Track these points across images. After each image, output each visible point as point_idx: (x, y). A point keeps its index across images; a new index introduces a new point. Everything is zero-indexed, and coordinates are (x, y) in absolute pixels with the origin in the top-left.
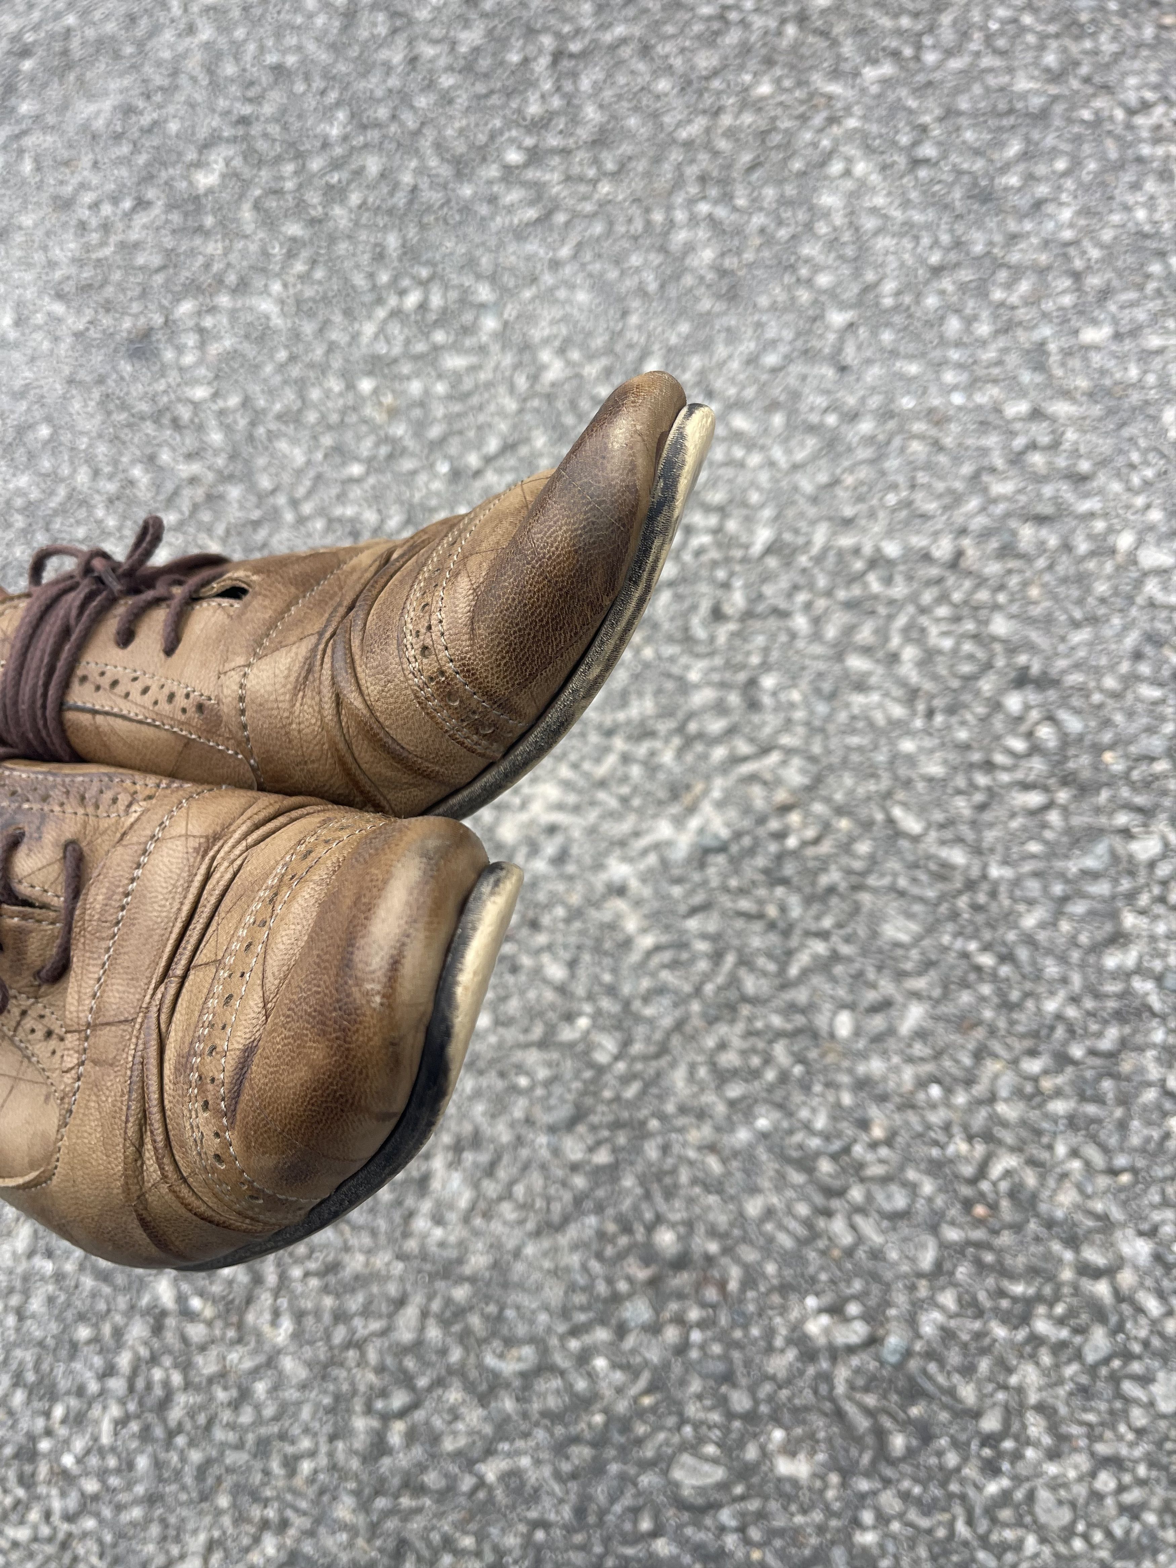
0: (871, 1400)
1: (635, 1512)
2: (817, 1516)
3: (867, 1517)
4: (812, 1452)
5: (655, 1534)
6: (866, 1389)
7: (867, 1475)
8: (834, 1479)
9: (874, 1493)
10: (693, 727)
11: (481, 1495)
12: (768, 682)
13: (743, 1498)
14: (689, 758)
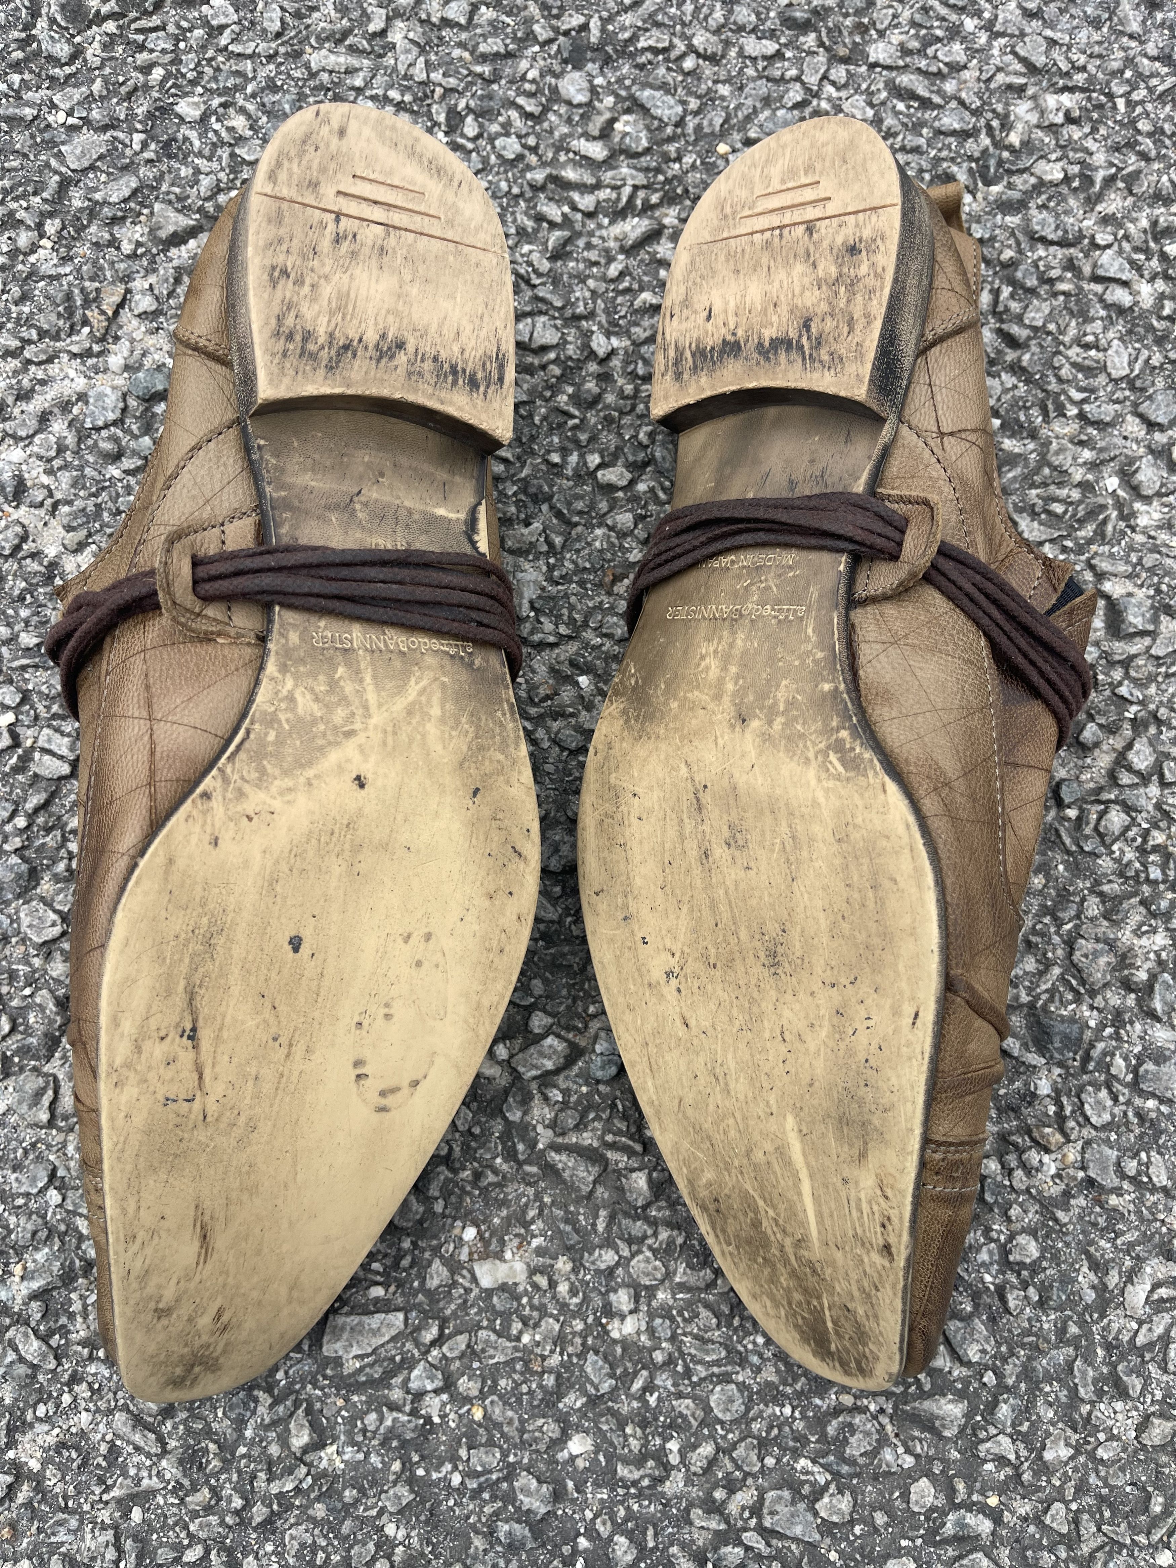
0: (588, 1139)
1: (280, 1424)
2: (551, 1325)
3: (622, 1299)
4: (524, 1241)
5: (318, 1445)
6: (581, 1126)
7: (608, 1243)
8: (563, 1264)
9: (623, 1262)
10: (77, 200)
11: (24, 1493)
12: (188, 108)
13: (438, 1342)
14: (83, 250)
